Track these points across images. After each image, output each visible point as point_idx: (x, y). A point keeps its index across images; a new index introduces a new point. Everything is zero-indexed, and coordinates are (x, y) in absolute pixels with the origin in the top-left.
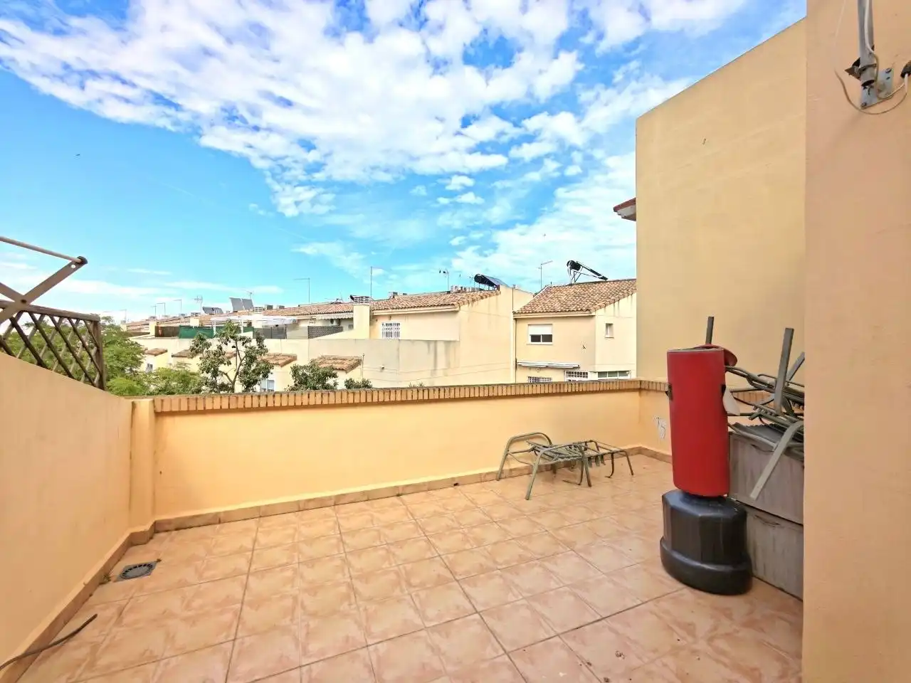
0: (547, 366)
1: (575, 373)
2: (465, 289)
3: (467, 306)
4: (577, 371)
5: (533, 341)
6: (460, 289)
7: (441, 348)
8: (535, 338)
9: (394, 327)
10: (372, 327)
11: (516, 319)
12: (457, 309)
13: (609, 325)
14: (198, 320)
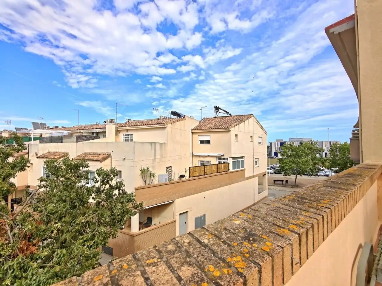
0: (208, 155)
1: (222, 158)
2: (166, 118)
3: (171, 124)
4: (223, 157)
5: (200, 143)
6: (164, 117)
7: (158, 147)
8: (202, 142)
9: (129, 136)
10: (117, 136)
11: (192, 133)
12: (166, 126)
13: (236, 135)
14: (8, 134)
